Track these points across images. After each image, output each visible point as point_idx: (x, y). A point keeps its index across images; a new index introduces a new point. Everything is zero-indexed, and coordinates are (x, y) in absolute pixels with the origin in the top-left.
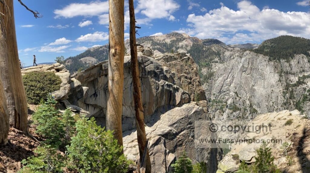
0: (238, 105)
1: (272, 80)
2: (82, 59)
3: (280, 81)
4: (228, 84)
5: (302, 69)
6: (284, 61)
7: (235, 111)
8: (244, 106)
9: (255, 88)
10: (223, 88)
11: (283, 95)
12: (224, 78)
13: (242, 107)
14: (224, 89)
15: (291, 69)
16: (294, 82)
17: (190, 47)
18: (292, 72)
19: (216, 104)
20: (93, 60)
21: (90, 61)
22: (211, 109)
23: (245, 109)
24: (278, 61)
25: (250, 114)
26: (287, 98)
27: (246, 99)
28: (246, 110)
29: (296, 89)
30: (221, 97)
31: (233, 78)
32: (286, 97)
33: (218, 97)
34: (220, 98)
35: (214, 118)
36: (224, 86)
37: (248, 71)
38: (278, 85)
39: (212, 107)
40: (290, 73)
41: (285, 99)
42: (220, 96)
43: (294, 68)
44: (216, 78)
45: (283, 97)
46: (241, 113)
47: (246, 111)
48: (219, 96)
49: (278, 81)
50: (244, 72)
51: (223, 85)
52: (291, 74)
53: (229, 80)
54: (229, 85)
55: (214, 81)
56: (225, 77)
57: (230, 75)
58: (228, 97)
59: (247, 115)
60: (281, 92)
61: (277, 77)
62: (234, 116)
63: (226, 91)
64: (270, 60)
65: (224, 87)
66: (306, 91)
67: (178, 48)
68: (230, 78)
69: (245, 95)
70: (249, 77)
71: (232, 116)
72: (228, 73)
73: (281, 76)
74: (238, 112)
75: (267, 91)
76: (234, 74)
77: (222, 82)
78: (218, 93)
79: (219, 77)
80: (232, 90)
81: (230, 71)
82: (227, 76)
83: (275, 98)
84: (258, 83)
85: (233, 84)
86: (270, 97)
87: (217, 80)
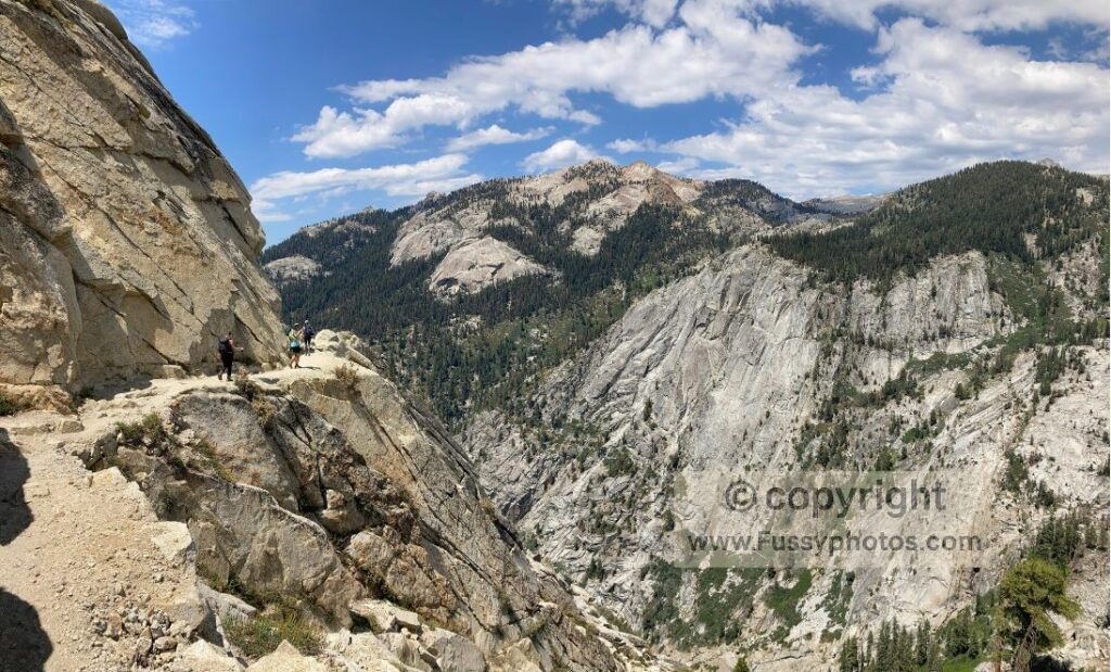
0: (633, 452)
1: (784, 368)
2: (270, 265)
3: (816, 375)
4: (636, 368)
5: (935, 326)
6: (867, 285)
7: (614, 474)
8: (651, 458)
9: (717, 395)
10: (620, 381)
11: (799, 441)
12: (635, 346)
13: (642, 463)
14: (623, 383)
15: (885, 325)
16: (875, 383)
17: (625, 217)
18: (887, 339)
19: (576, 436)
20: (306, 267)
21: (295, 269)
22: (552, 452)
23: (651, 474)
24: (840, 287)
25: (661, 494)
26: (810, 457)
27: (672, 434)
28: (655, 476)
29: (867, 417)
30: (602, 413)
31: (667, 347)
32: (807, 453)
33: (592, 414)
34: (597, 418)
35: (553, 483)
36: (624, 374)
37: (716, 326)
38: (797, 393)
39: (557, 447)
40: (871, 342)
41: (800, 459)
42: (602, 409)
43: (896, 318)
44: (612, 345)
45: (795, 452)
46: (633, 485)
47: (652, 481)
48: (597, 408)
49: (807, 376)
50: (701, 329)
51: (621, 371)
52: (878, 347)
53: (648, 352)
54: (642, 371)
55: (599, 356)
56: (639, 340)
57: (659, 336)
58: (622, 416)
59: (652, 496)
60: (801, 423)
61: (807, 356)
62: (605, 492)
63: (623, 394)
64: (811, 283)
65: (624, 378)
66: (898, 434)
67: (582, 222)
68: (653, 347)
69: (672, 418)
70: (713, 348)
71: (600, 490)
72: (654, 328)
73: (827, 353)
74: (623, 479)
75: (748, 417)
76: (673, 333)
77: (623, 361)
78: (595, 398)
79: (622, 341)
80: (646, 392)
81: (664, 319)
82: (646, 338)
83: (765, 449)
84: (732, 378)
85: (659, 369)
86: (750, 438)
87: (614, 349)
